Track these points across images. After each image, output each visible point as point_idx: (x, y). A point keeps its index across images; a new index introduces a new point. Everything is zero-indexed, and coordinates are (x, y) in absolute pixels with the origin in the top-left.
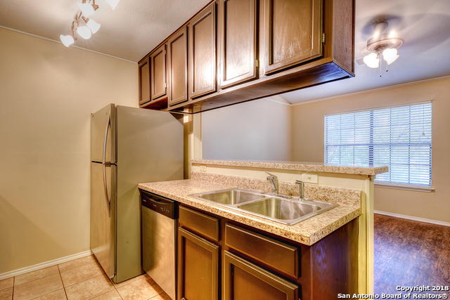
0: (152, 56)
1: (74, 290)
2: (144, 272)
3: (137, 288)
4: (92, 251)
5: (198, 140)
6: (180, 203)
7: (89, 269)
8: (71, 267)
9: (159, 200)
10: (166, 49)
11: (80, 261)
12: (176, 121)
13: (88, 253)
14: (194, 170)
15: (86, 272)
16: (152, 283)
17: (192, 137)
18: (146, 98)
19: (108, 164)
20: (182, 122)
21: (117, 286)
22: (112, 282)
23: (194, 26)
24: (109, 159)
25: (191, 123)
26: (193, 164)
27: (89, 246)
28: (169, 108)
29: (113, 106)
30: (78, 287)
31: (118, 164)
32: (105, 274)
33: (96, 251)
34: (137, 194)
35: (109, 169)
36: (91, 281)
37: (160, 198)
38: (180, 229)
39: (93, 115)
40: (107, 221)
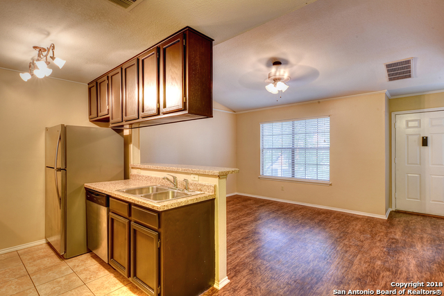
0: (99, 81)
1: (31, 265)
2: (89, 251)
3: (82, 261)
4: (47, 240)
5: (136, 149)
6: (111, 196)
7: (44, 252)
8: (28, 252)
9: (98, 195)
10: (108, 79)
11: (36, 247)
12: (117, 135)
13: (43, 241)
14: (133, 172)
15: (41, 254)
16: (96, 257)
17: (131, 146)
18: (94, 114)
19: (59, 170)
20: (122, 136)
21: (66, 261)
22: (62, 257)
23: (126, 69)
24: (59, 166)
25: (130, 136)
26: (132, 168)
27: (44, 236)
28: (111, 125)
29: (63, 126)
30: (35, 263)
31: (67, 169)
32: (57, 254)
33: (51, 240)
34: (83, 191)
35: (59, 173)
36: (46, 259)
37: (98, 194)
38: (110, 213)
39: (47, 129)
40: (58, 213)
